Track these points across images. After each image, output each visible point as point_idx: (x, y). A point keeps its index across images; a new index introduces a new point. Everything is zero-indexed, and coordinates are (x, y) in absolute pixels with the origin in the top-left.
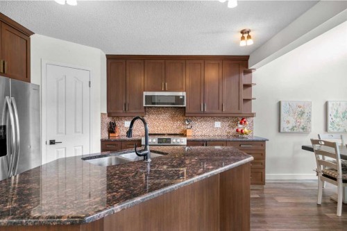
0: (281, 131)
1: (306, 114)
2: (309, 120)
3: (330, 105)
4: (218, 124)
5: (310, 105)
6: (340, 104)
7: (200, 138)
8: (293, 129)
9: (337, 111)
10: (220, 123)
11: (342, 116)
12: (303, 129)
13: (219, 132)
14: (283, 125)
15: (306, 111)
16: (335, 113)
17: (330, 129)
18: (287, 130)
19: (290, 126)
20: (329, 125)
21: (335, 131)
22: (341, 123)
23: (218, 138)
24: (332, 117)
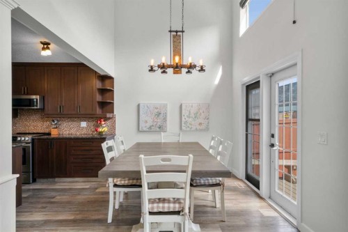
0: (140, 129)
1: (162, 115)
2: (165, 120)
3: (183, 107)
4: (84, 124)
5: (165, 106)
6: (192, 106)
7: (68, 136)
8: (150, 128)
9: (190, 112)
10: (85, 123)
11: (194, 116)
12: (160, 128)
13: (84, 131)
14: (142, 124)
15: (162, 112)
16: (187, 114)
17: (183, 128)
18: (145, 129)
19: (148, 125)
20: (183, 125)
21: (188, 129)
22: (193, 123)
23: (84, 136)
24: (186, 117)
